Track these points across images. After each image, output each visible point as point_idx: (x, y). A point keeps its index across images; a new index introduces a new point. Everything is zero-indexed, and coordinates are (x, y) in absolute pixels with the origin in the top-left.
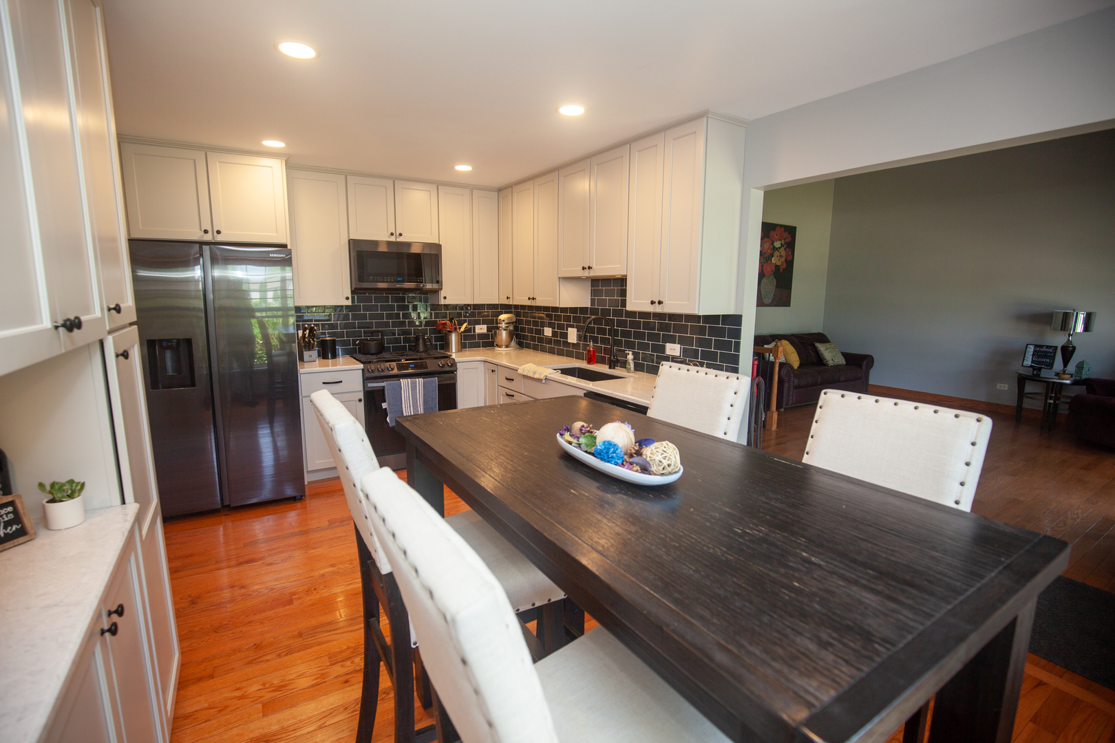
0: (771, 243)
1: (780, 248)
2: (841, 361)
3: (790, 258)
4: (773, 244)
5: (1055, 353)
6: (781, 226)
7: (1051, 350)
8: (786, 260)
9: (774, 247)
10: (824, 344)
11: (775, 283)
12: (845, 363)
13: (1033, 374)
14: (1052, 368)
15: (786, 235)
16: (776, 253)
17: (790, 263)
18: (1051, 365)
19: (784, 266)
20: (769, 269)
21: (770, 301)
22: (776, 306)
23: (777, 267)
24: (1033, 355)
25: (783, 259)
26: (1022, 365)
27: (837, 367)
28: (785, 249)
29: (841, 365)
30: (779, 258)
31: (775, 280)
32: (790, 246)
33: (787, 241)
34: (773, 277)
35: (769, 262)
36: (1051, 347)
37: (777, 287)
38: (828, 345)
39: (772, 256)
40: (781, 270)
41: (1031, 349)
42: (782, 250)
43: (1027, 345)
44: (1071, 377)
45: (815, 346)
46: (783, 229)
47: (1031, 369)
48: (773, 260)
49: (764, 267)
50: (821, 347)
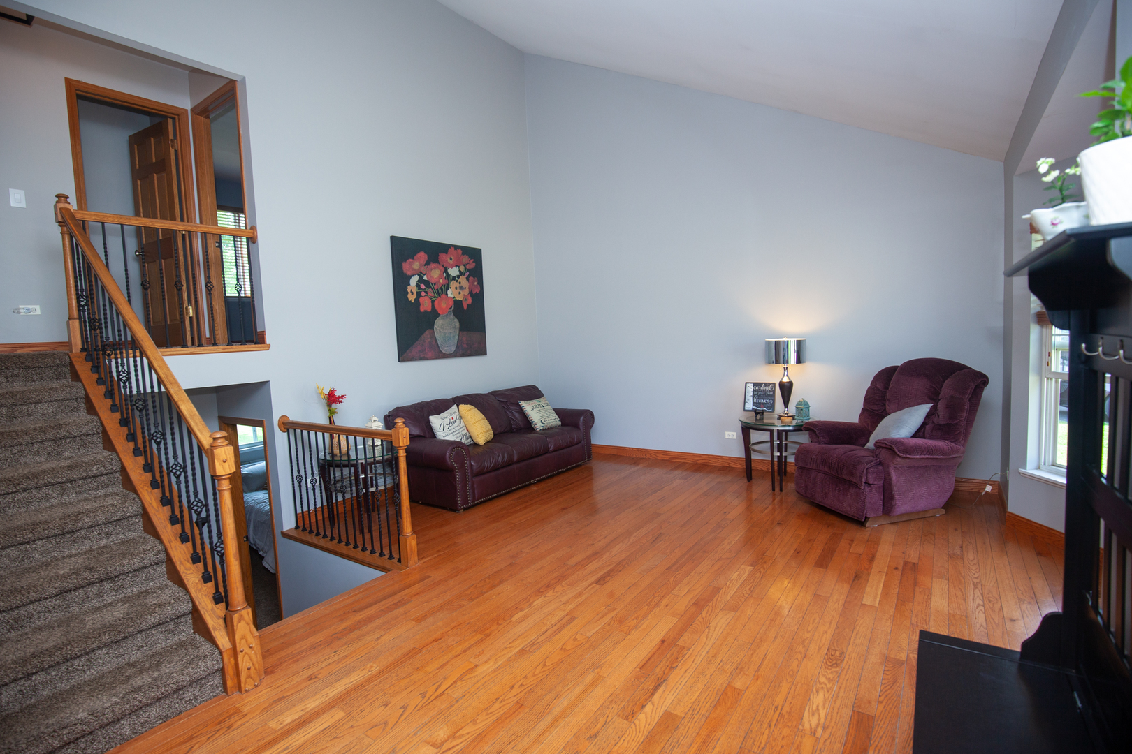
0: (443, 269)
1: (458, 277)
2: (554, 420)
3: (478, 291)
4: (446, 271)
5: (774, 391)
6: (457, 247)
7: (769, 388)
8: (471, 293)
9: (449, 275)
10: (531, 402)
11: (458, 324)
12: (560, 423)
13: (756, 420)
14: (773, 411)
15: (466, 259)
16: (453, 284)
17: (478, 298)
18: (772, 407)
19: (470, 301)
20: (444, 305)
21: (453, 349)
22: (464, 355)
23: (458, 303)
24: (753, 396)
25: (466, 292)
26: (745, 410)
27: (548, 430)
28: (467, 279)
29: (556, 427)
30: (458, 290)
31: (456, 320)
32: (476, 273)
33: (469, 267)
34: (452, 316)
35: (443, 296)
36: (769, 384)
37: (461, 329)
38: (535, 402)
39: (448, 287)
40: (465, 307)
41: (750, 389)
42: (463, 280)
43: (746, 383)
44: (794, 419)
45: (520, 406)
46: (460, 251)
47: (754, 414)
48: (450, 294)
49: (436, 303)
50: (527, 406)
